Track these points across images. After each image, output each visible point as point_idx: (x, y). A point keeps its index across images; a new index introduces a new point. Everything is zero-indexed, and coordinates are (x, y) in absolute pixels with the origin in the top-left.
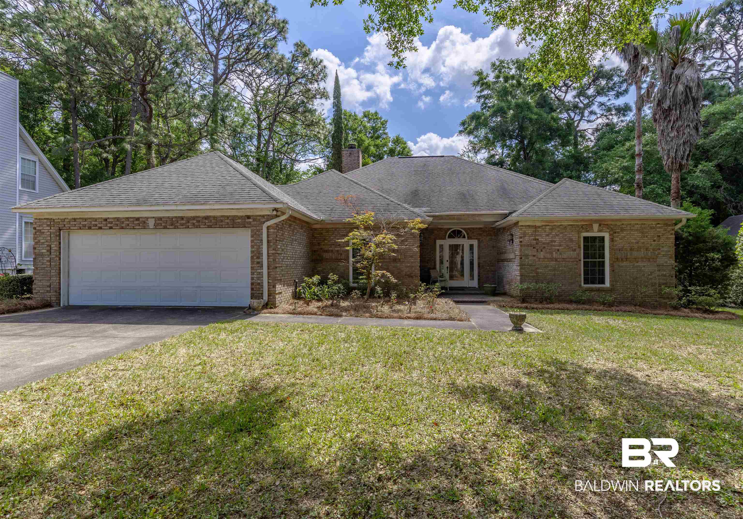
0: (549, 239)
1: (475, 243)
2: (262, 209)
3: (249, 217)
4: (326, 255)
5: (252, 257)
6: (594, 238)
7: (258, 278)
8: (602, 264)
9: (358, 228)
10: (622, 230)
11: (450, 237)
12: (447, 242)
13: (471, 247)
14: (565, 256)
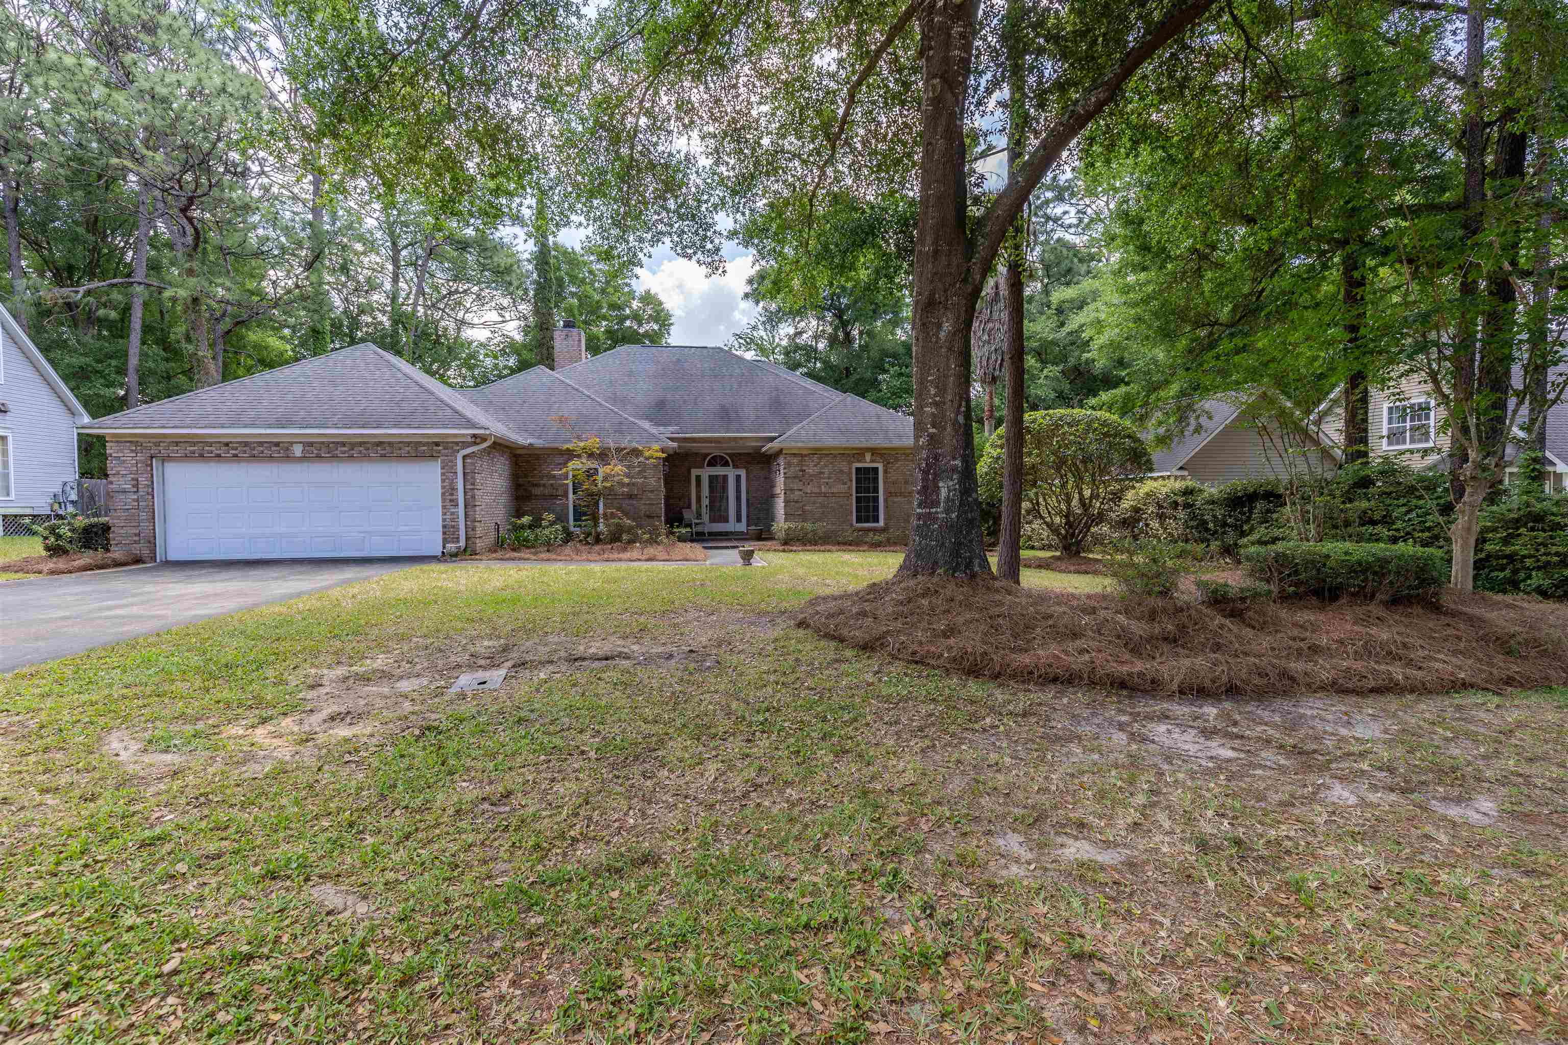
0: (817, 469)
1: (743, 473)
2: (455, 435)
3: (437, 444)
4: (536, 491)
5: (443, 494)
6: (867, 470)
7: (452, 520)
8: (876, 499)
9: (579, 456)
10: (897, 460)
11: (710, 464)
12: (706, 473)
13: (738, 478)
14: (834, 490)
